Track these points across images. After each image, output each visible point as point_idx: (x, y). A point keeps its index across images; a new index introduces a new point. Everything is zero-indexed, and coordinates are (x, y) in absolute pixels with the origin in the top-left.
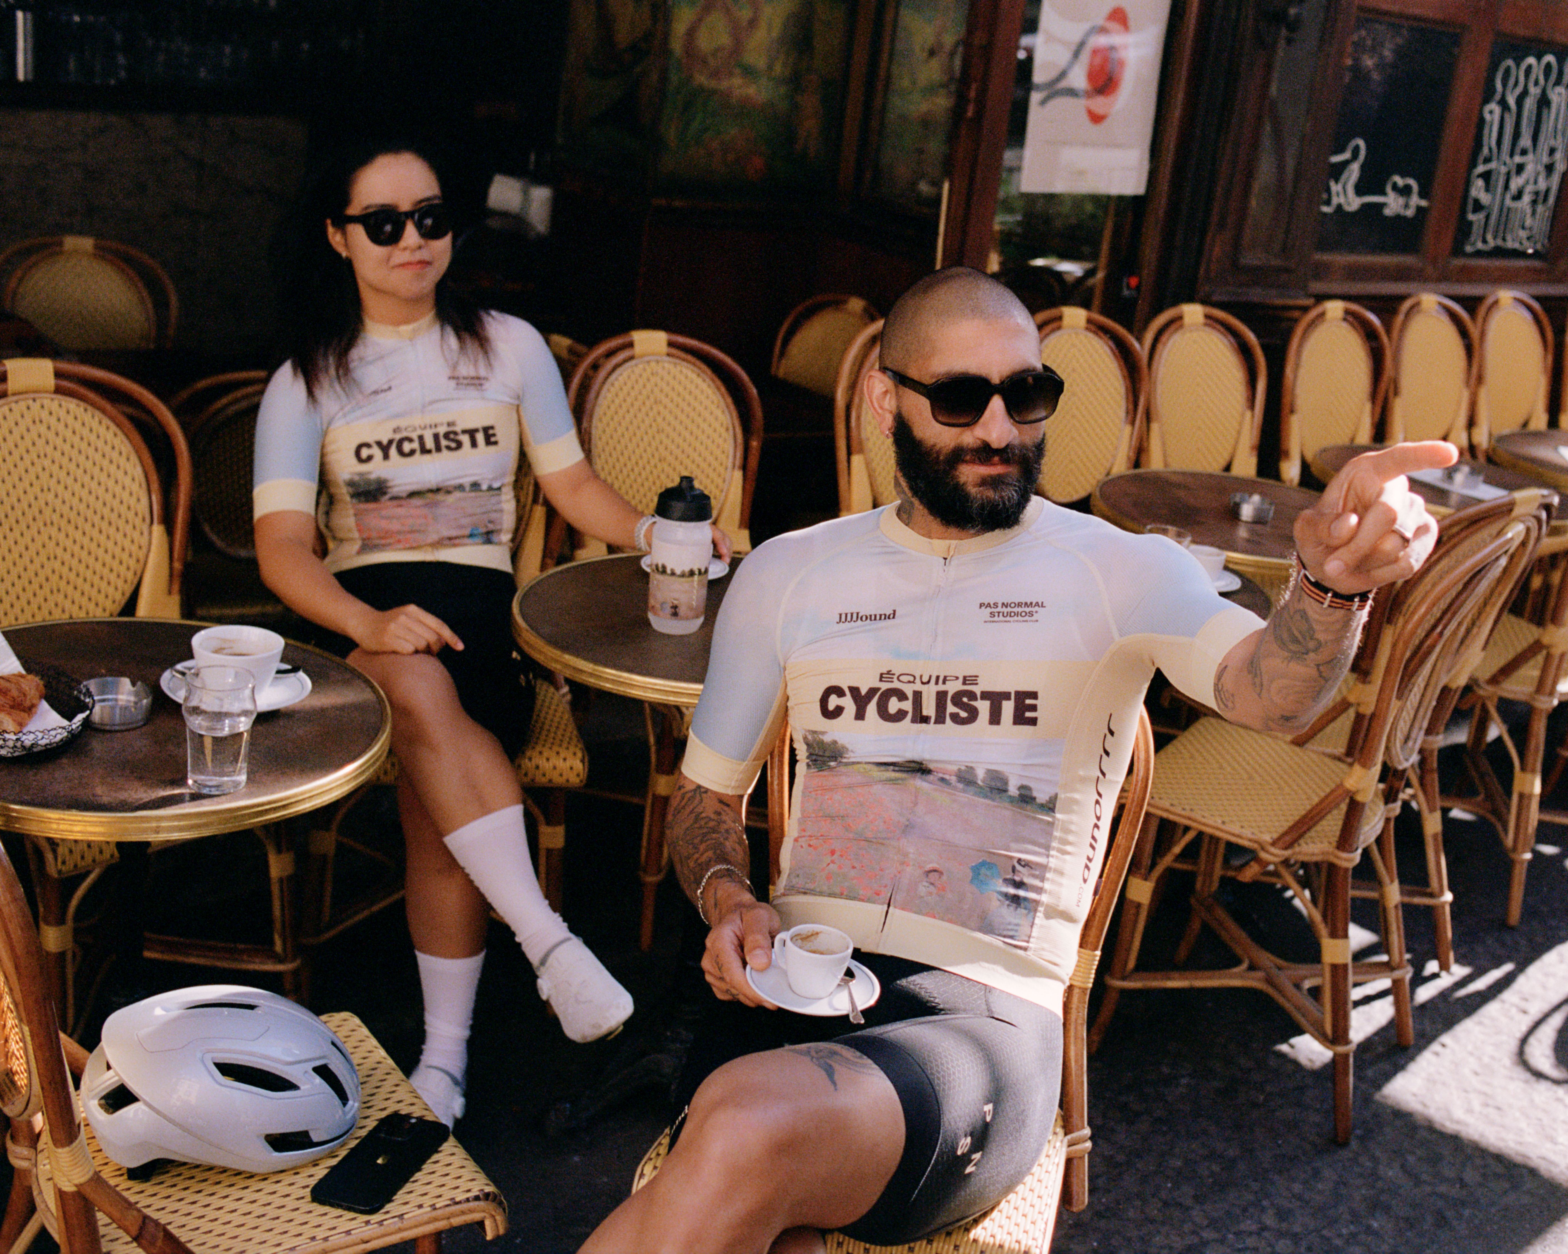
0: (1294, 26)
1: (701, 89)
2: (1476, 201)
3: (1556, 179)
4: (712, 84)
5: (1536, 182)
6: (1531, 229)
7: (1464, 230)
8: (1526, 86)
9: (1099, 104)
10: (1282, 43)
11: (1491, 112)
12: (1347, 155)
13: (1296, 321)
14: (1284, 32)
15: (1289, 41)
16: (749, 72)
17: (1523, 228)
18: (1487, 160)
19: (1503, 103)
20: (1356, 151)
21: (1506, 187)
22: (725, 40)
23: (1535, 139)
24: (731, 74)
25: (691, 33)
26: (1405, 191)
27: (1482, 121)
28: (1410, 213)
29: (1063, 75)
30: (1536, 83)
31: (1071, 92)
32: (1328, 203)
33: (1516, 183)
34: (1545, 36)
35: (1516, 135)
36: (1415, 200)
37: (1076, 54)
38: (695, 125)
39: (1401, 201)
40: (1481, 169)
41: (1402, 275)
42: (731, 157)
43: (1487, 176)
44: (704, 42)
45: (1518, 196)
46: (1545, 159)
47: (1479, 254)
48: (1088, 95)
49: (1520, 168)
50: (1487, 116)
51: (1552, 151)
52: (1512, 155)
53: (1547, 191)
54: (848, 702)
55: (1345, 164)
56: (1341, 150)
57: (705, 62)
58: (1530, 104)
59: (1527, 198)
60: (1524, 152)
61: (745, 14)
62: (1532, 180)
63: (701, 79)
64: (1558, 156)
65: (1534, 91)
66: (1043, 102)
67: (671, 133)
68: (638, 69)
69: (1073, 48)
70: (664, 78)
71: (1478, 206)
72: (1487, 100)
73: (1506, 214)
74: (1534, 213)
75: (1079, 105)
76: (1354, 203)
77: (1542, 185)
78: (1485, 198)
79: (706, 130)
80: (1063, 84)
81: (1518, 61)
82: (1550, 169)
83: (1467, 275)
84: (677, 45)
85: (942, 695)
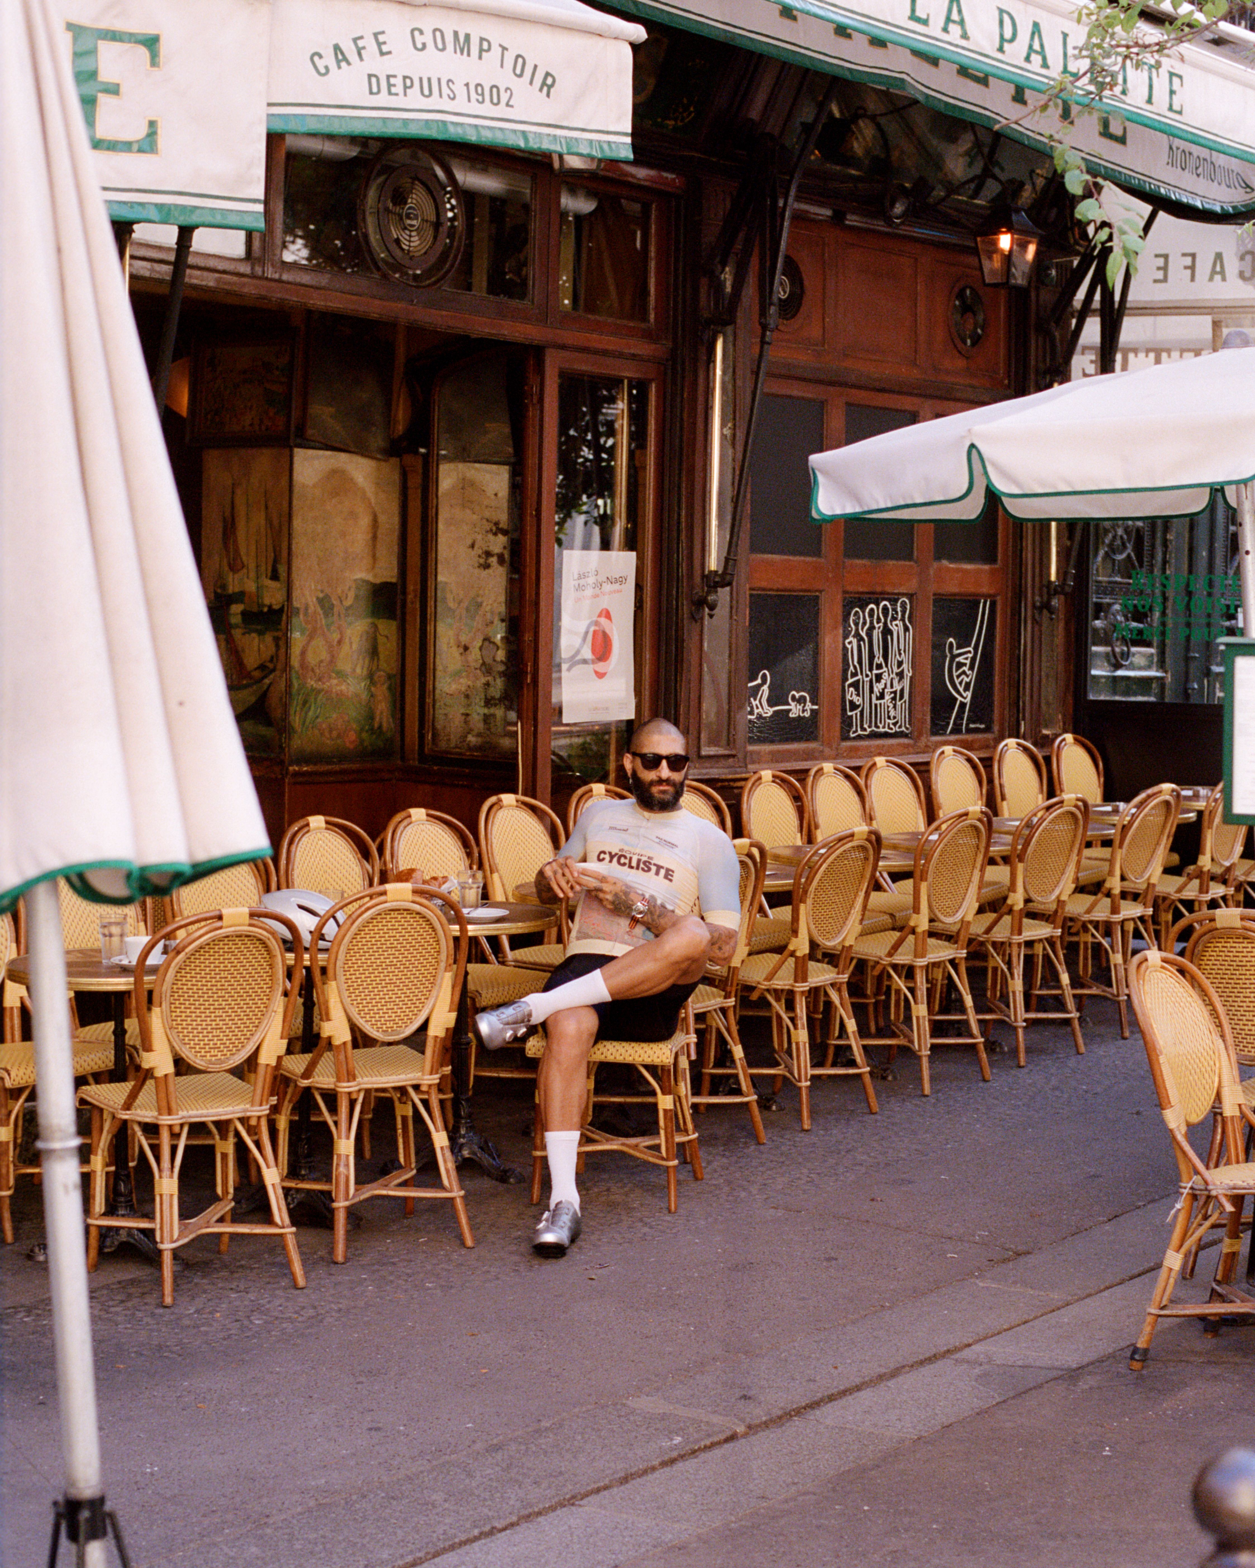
0: (712, 608)
1: (313, 689)
2: (851, 702)
3: (906, 682)
4: (319, 685)
5: (892, 687)
6: (895, 718)
7: (847, 722)
8: (872, 622)
9: (601, 667)
10: (707, 617)
11: (850, 643)
12: (759, 681)
13: (741, 788)
14: (707, 610)
15: (711, 616)
16: (340, 675)
17: (889, 718)
18: (854, 675)
19: (857, 635)
20: (764, 677)
21: (871, 691)
22: (324, 655)
23: (885, 657)
24: (330, 677)
25: (303, 653)
26: (801, 701)
27: (845, 648)
28: (807, 714)
29: (578, 652)
30: (879, 621)
31: (585, 662)
32: (751, 713)
33: (878, 687)
34: (878, 589)
35: (872, 657)
36: (809, 706)
37: (584, 639)
38: (311, 714)
39: (800, 707)
40: (850, 681)
41: (810, 756)
42: (335, 734)
43: (856, 685)
44: (312, 659)
45: (882, 696)
46: (896, 670)
47: (860, 737)
48: (593, 662)
49: (879, 678)
50: (849, 647)
51: (900, 664)
52: (871, 670)
53: (902, 690)
54: (607, 857)
55: (759, 686)
56: (754, 679)
57: (313, 670)
58: (877, 634)
59: (888, 697)
60: (879, 667)
61: (336, 636)
62: (889, 685)
63: (311, 683)
64: (905, 666)
65: (879, 627)
66: (569, 670)
67: (296, 721)
68: (267, 681)
69: (582, 635)
70: (289, 685)
71: (854, 707)
72: (846, 637)
73: (875, 710)
74: (895, 707)
75: (590, 668)
76: (769, 711)
77: (897, 687)
78: (857, 700)
79: (317, 717)
80: (579, 657)
81: (863, 608)
82: (901, 675)
83: (853, 752)
84: (295, 662)
85: (639, 861)
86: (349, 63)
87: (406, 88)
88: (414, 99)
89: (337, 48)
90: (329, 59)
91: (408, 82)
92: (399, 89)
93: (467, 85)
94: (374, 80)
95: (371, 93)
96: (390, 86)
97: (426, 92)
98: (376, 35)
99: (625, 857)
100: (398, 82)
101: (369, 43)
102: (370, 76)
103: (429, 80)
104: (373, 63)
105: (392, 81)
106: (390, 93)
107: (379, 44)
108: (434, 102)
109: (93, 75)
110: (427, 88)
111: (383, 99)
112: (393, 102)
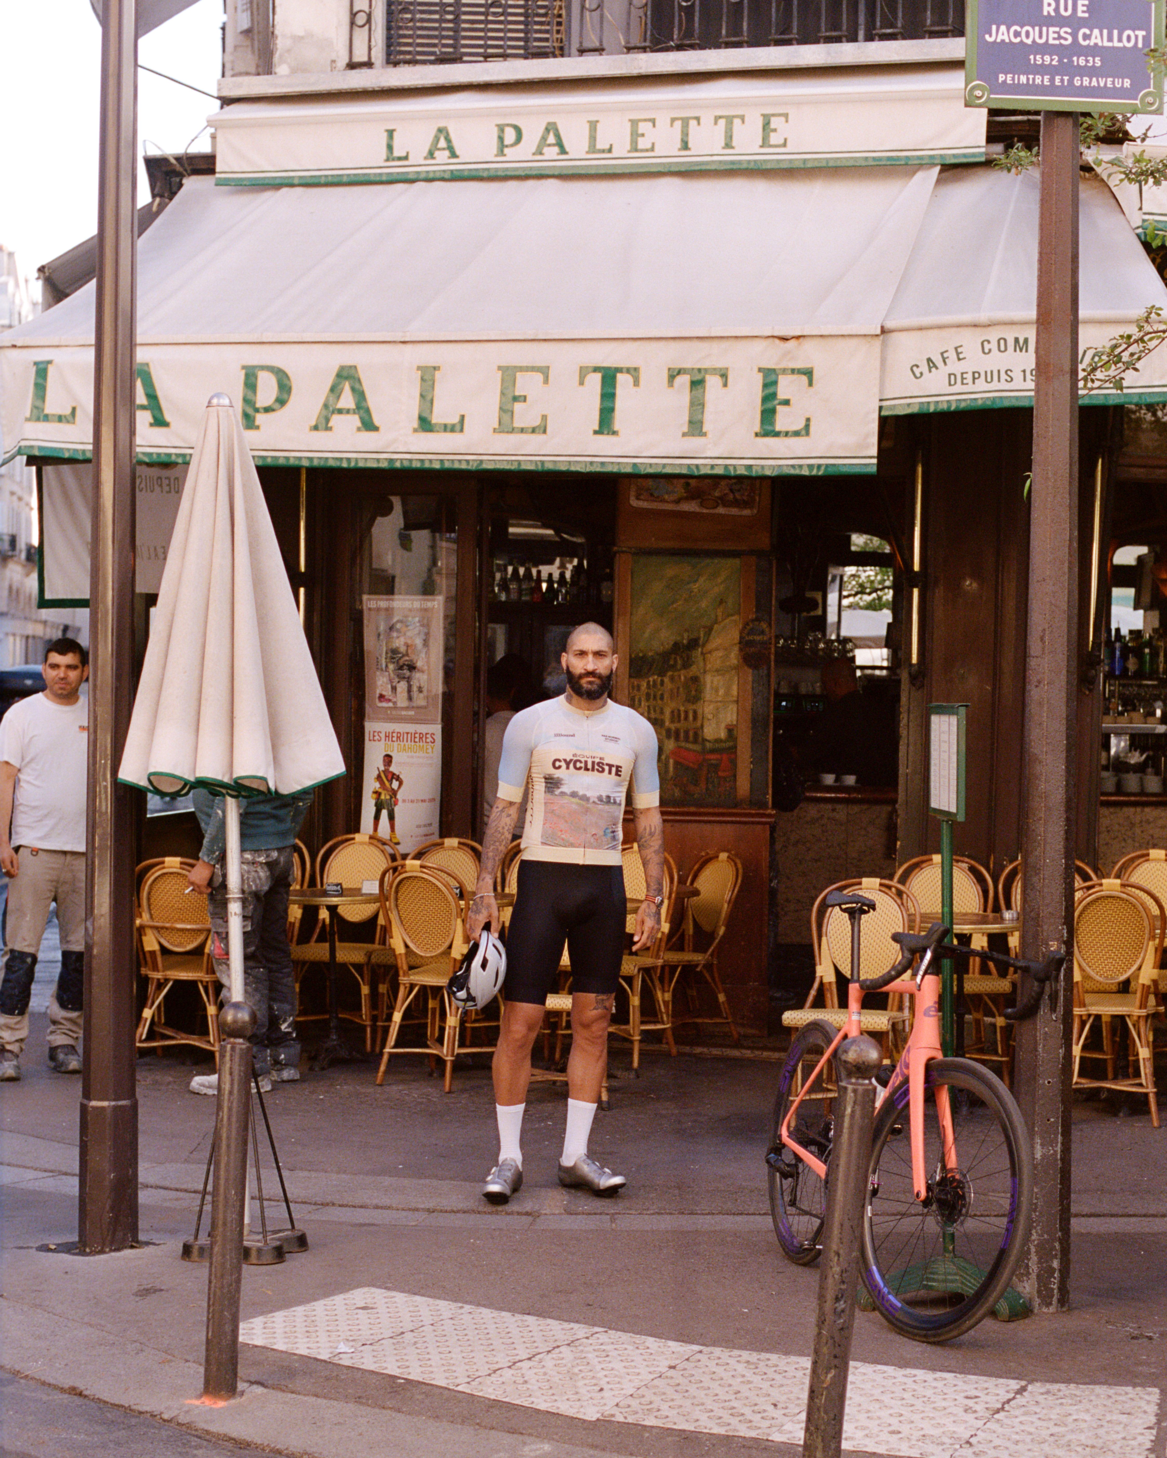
85: (593, 763)
86: (937, 368)
87: (974, 379)
88: (981, 385)
89: (929, 360)
90: (924, 368)
91: (977, 375)
92: (969, 380)
93: (1024, 371)
94: (952, 377)
95: (950, 385)
96: (963, 379)
97: (989, 380)
98: (956, 349)
99: (581, 762)
100: (969, 376)
101: (952, 355)
102: (950, 375)
103: (992, 372)
104: (955, 366)
105: (965, 376)
106: (963, 384)
107: (958, 354)
108: (995, 385)
109: (774, 395)
110: (989, 377)
111: (958, 388)
112: (965, 389)
